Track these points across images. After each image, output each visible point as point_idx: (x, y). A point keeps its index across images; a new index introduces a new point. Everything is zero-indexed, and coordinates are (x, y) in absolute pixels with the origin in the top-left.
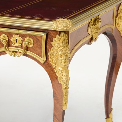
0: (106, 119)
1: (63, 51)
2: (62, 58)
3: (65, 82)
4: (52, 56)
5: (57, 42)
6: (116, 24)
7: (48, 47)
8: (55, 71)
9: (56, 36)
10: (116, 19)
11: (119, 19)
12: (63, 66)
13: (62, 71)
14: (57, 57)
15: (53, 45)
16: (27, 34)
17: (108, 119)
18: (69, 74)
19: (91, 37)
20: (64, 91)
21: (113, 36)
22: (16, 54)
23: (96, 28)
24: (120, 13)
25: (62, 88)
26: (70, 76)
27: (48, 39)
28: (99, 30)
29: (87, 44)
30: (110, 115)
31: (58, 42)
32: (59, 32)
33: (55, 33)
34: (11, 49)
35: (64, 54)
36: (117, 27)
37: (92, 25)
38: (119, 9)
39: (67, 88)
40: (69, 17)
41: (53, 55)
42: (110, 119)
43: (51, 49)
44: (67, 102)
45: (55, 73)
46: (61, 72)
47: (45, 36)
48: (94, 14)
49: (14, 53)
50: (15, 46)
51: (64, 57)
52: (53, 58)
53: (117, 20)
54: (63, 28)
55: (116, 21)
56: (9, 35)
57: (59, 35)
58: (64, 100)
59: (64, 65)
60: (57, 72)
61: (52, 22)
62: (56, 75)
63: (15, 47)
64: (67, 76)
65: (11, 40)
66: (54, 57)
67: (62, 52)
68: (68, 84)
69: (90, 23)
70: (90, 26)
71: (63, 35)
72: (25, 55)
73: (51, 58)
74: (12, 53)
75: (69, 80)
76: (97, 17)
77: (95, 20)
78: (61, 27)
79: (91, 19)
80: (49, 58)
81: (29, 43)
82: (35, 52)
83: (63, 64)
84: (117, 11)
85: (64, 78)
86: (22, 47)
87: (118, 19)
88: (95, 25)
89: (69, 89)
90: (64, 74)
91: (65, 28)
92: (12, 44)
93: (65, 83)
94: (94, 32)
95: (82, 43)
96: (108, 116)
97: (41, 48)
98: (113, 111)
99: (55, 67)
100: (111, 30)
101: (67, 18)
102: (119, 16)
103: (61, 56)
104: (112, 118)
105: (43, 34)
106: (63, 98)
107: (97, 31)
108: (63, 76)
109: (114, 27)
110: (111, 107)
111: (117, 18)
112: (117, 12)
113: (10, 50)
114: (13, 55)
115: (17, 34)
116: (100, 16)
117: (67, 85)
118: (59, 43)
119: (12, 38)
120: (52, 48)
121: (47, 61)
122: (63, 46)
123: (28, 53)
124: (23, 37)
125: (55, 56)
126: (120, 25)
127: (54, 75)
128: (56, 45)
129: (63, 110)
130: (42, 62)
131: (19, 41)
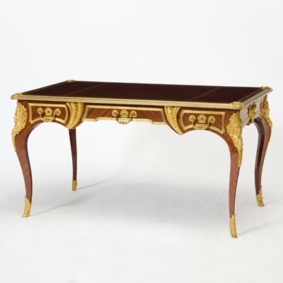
0: (256, 194)
4: (230, 129)
7: (226, 123)
9: (233, 114)
11: (265, 109)
13: (238, 138)
14: (234, 129)
15: (230, 121)
17: (258, 195)
19: (250, 119)
20: (239, 152)
23: (253, 113)
24: (266, 104)
25: (237, 150)
27: (226, 117)
28: (256, 114)
29: (247, 125)
30: (260, 191)
32: (235, 111)
33: (232, 112)
36: (264, 116)
38: (265, 101)
43: (228, 124)
47: (225, 114)
48: (254, 100)
51: (239, 128)
54: (239, 107)
56: (196, 116)
57: (235, 113)
59: (239, 134)
60: (234, 140)
61: (230, 104)
63: (201, 123)
67: (238, 125)
69: (250, 108)
70: (250, 110)
71: (238, 113)
76: (253, 103)
78: (237, 107)
79: (250, 105)
80: (227, 130)
81: (212, 120)
85: (239, 143)
86: (206, 123)
88: (253, 110)
90: (240, 141)
92: (199, 122)
93: (241, 147)
94: (252, 115)
95: (246, 122)
96: (258, 192)
97: (221, 123)
99: (232, 136)
100: (259, 116)
101: (240, 101)
102: (265, 107)
103: (237, 128)
105: (223, 113)
106: (239, 158)
107: (254, 115)
112: (264, 103)
113: (196, 126)
115: (203, 114)
116: (255, 103)
118: (235, 119)
119: (198, 117)
120: (230, 123)
121: (226, 133)
122: (238, 121)
123: (211, 127)
124: (207, 116)
125: (232, 128)
126: (266, 114)
128: (233, 120)
129: (239, 167)
130: (222, 133)
131: (204, 119)
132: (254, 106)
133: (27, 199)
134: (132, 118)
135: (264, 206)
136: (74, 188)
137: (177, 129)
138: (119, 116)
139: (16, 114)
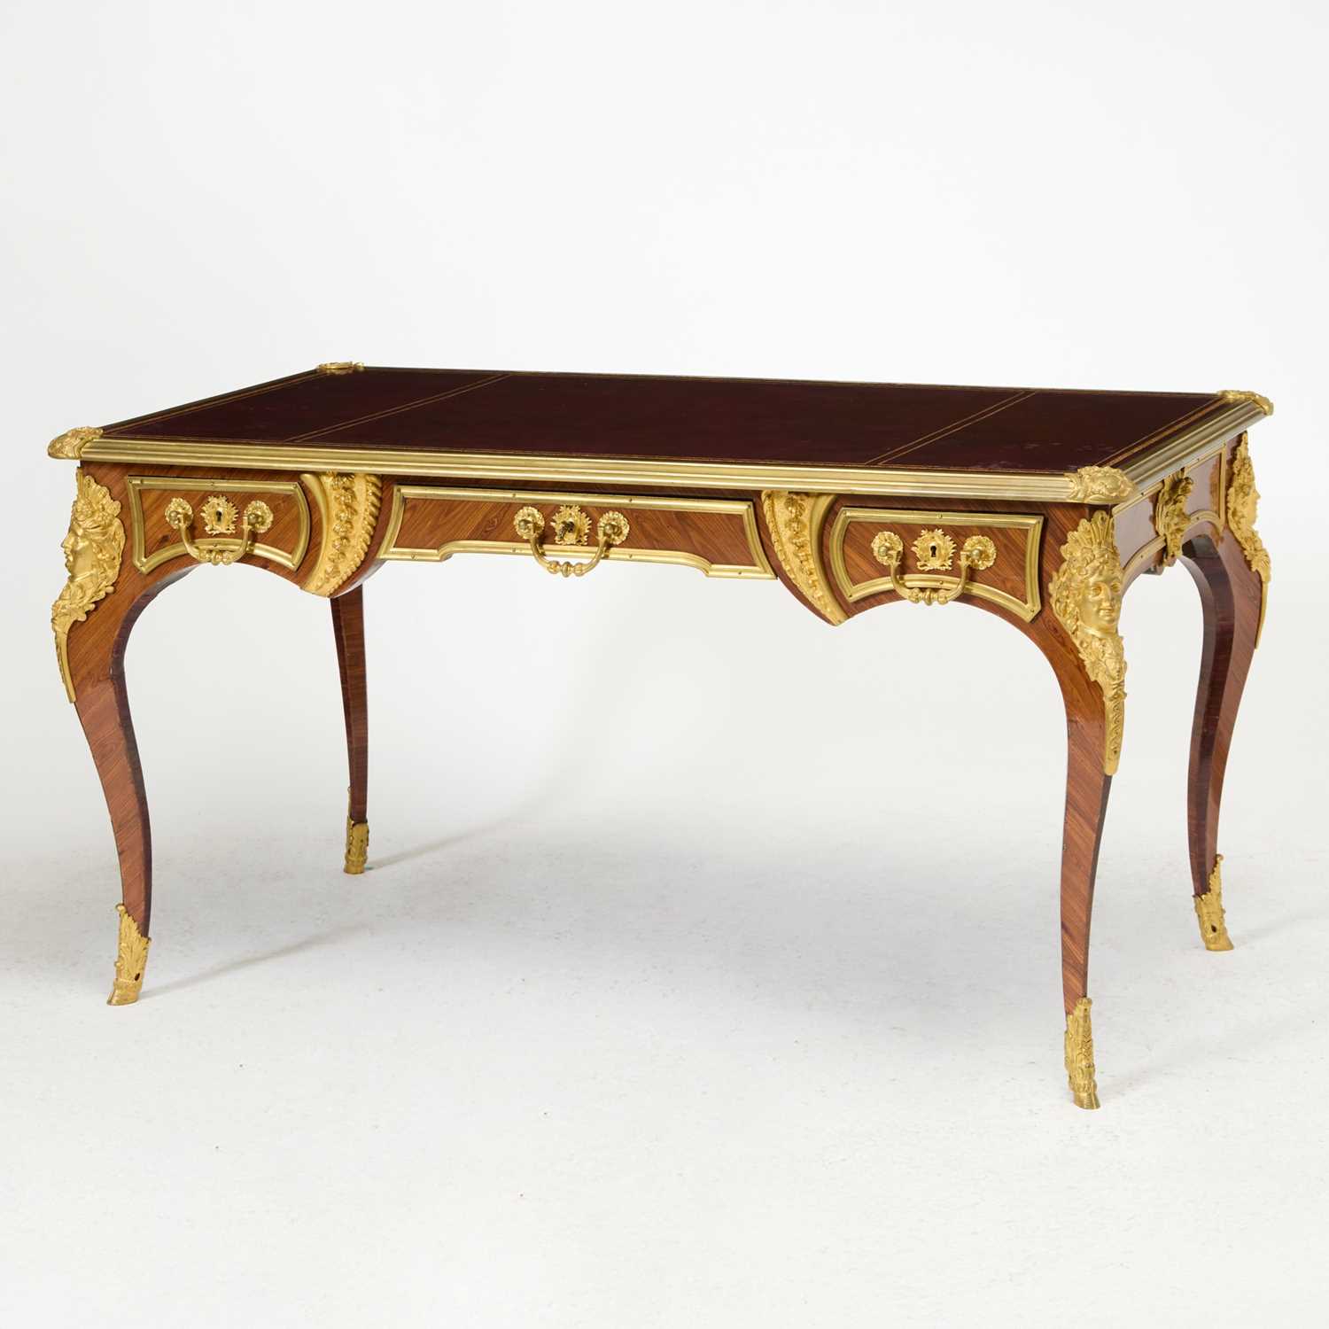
0: (1194, 896)
1: (1104, 573)
2: (1102, 596)
3: (1115, 674)
4: (1065, 593)
5: (1080, 544)
6: (1226, 513)
7: (1046, 566)
8: (1077, 643)
9: (1077, 525)
10: (1227, 495)
11: (1237, 495)
12: (1104, 623)
13: (1100, 640)
14: (1084, 596)
15: (1067, 557)
16: (972, 526)
17: (1203, 896)
18: (1123, 649)
19: (1163, 545)
20: (1109, 705)
21: (1219, 558)
22: (935, 595)
23: (1178, 516)
24: (1239, 471)
25: (1101, 696)
26: (1126, 658)
27: (1049, 538)
28: (1189, 519)
29: (1148, 571)
30: (1212, 881)
31: (1083, 545)
32: (1087, 511)
33: (1073, 514)
34: (913, 580)
35: (1106, 582)
36: (1233, 526)
37: (1167, 503)
38: (1238, 457)
39: (1120, 696)
40: (1117, 461)
41: (1067, 588)
42: (1215, 897)
43: (1057, 571)
44: (1119, 745)
45: (1074, 651)
46: (1096, 644)
47: (1039, 528)
48: (1180, 459)
49: (928, 593)
50: (927, 569)
51: (1108, 590)
52: (1068, 601)
53: (1231, 498)
54: (1107, 493)
55: (1226, 502)
56: (905, 535)
57: (1089, 521)
58: (1109, 738)
59: (1107, 618)
60: (1085, 645)
61: (1067, 479)
62: (1078, 659)
63: (929, 572)
64: (1118, 655)
65: (913, 549)
66: (1071, 596)
67: (1100, 574)
68: (1123, 681)
69: (1161, 494)
70: (1160, 505)
71: (1102, 518)
72: (965, 598)
73: (1058, 600)
74: (921, 595)
75: (1126, 668)
76: (1177, 473)
77: (1176, 485)
78: (1099, 491)
79: (1163, 482)
80: (1052, 601)
81: (981, 553)
82: (1001, 584)
83: (1105, 616)
84: (1231, 462)
85: (1108, 661)
86: (954, 571)
87: (1234, 495)
88: (1175, 503)
89: (1126, 701)
90: (1109, 650)
91: (1114, 495)
92: (918, 564)
93: (1114, 679)
94: (1174, 528)
95: (1142, 560)
96: (1202, 884)
97: (1023, 568)
98: (1223, 866)
99: (1076, 630)
100: (1208, 531)
101: (1111, 463)
102: (1236, 484)
103: (1098, 588)
104: (1219, 895)
105: (1032, 521)
106: (1108, 732)
107: (1181, 526)
108: (1107, 655)
109: (1220, 523)
110: (1215, 850)
111: (1232, 490)
112: (1232, 468)
113: (908, 584)
114: (924, 599)
115: (937, 527)
116: (1185, 473)
117: (1120, 685)
118: (1088, 546)
119: (915, 543)
120: (1064, 566)
121: (1044, 614)
122: (1103, 556)
123: (978, 589)
124: (958, 535)
125: (1075, 592)
126: (1243, 517)
127: (1072, 657)
128: (1079, 554)
129: (1106, 776)
130: (1028, 617)
131: (943, 552)
132: (1178, 486)
133: (127, 920)
134: (609, 546)
135: (1230, 946)
136: (356, 860)
137: (819, 594)
138: (544, 537)
139: (72, 530)
